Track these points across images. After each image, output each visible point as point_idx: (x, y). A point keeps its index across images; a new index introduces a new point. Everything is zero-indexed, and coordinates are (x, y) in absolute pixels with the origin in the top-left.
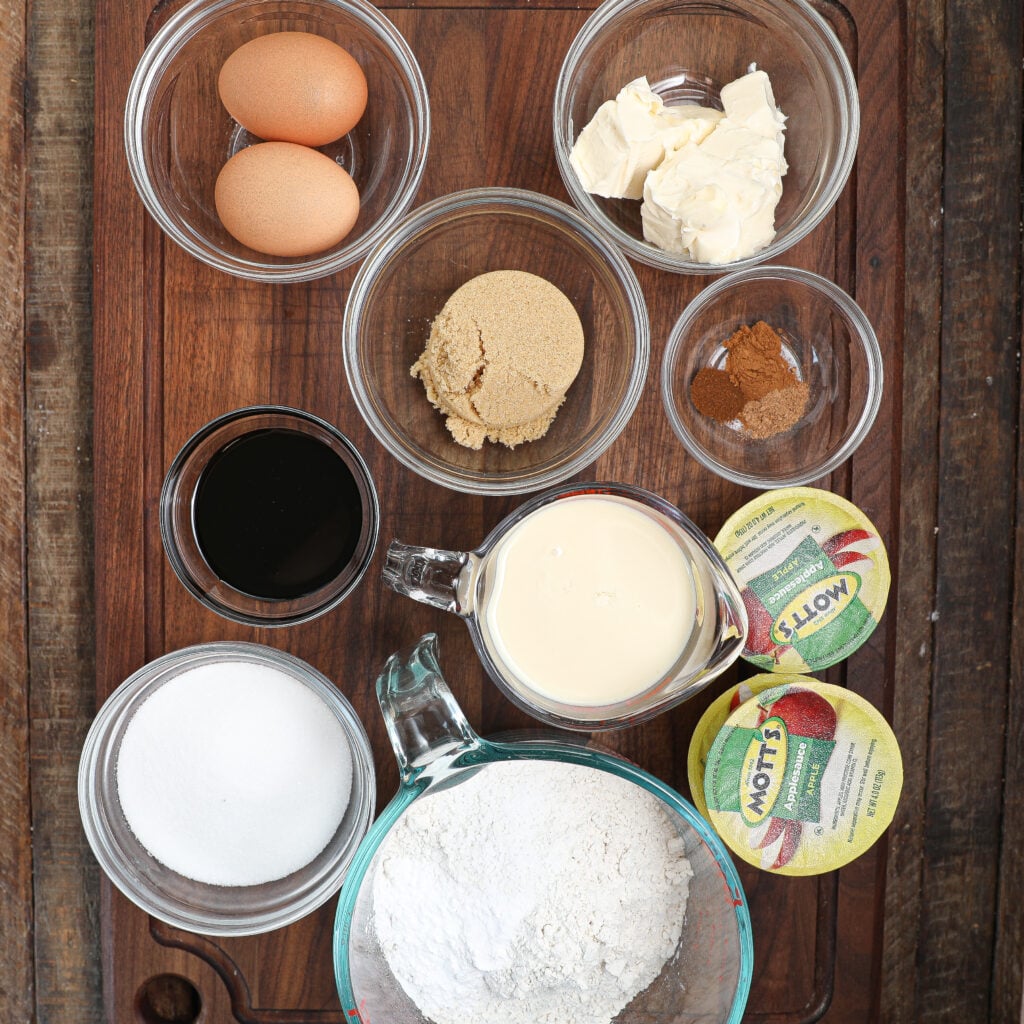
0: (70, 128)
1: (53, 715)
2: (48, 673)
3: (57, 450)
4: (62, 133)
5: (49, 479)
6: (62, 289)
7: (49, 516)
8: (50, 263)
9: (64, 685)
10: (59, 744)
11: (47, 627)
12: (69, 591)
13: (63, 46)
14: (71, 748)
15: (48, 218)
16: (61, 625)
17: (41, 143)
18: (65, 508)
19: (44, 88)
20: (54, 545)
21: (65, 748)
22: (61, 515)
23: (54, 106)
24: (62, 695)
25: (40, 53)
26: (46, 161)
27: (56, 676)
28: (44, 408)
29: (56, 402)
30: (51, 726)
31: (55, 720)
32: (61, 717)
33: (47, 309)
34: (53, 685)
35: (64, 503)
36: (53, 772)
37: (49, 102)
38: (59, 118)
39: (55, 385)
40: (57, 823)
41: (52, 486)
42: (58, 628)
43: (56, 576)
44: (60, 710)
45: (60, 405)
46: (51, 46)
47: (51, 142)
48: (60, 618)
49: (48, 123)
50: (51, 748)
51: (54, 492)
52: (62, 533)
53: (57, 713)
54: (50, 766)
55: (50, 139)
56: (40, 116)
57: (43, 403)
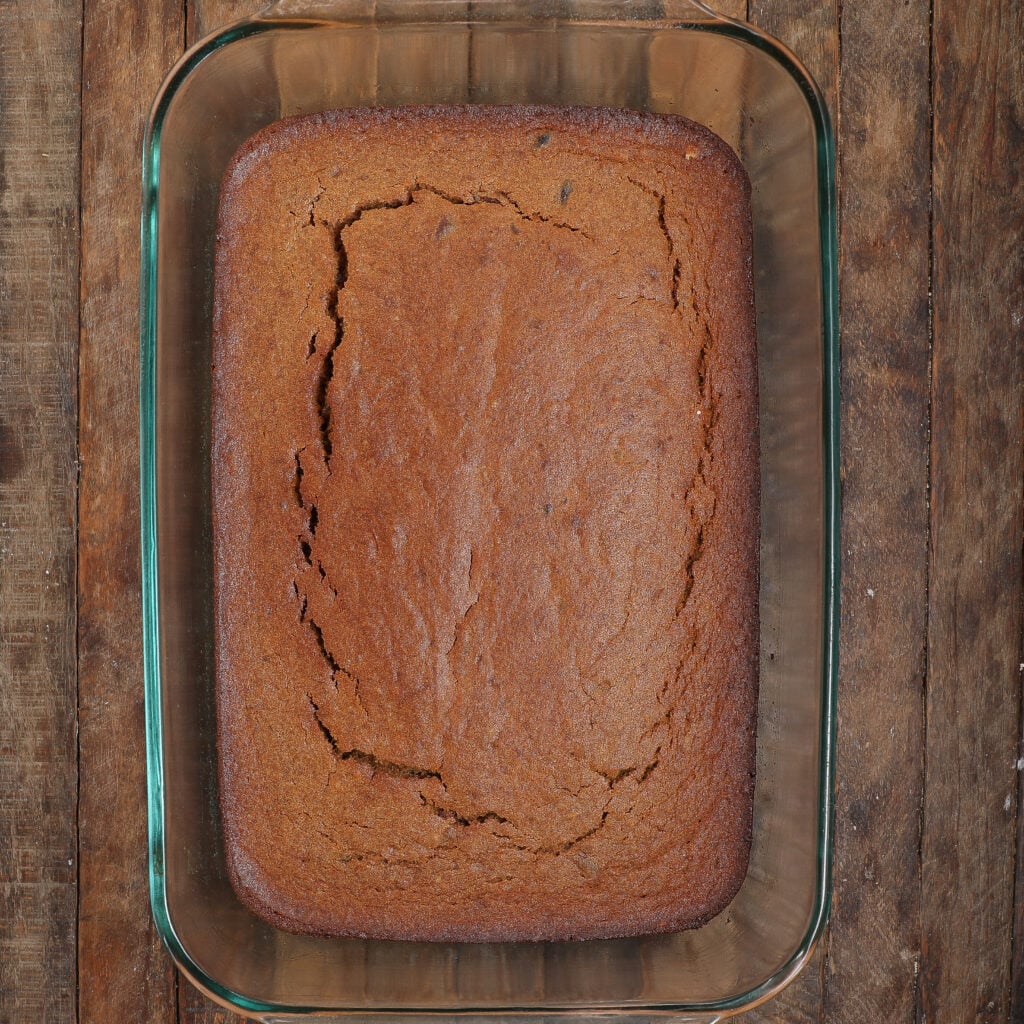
0: (40, 208)
1: (15, 878)
2: (9, 829)
3: (22, 573)
4: (31, 213)
5: (13, 607)
6: (30, 391)
7: (13, 649)
8: (17, 361)
9: (27, 843)
10: (20, 911)
11: (9, 777)
12: (35, 736)
13: (34, 116)
14: (35, 916)
15: (14, 310)
16: (25, 774)
17: (8, 225)
18: (31, 640)
19: (11, 163)
20: (19, 683)
21: (28, 916)
22: (26, 648)
23: (22, 183)
24: (25, 855)
25: (8, 123)
26: (13, 246)
27: (19, 832)
28: (7, 526)
29: (21, 519)
30: (12, 890)
31: (18, 884)
32: (23, 880)
33: (12, 412)
34: (15, 843)
35: (30, 634)
36: (14, 944)
37: (17, 179)
38: (28, 197)
39: (20, 500)
40: (18, 1003)
41: (15, 616)
42: (21, 778)
43: (20, 719)
44: (23, 872)
45: (27, 522)
46: (20, 115)
47: (19, 224)
48: (24, 767)
49: (15, 202)
50: (12, 916)
51: (19, 622)
52: (28, 669)
53: (19, 876)
54: (11, 938)
55: (17, 220)
56: (6, 194)
57: (7, 520)
